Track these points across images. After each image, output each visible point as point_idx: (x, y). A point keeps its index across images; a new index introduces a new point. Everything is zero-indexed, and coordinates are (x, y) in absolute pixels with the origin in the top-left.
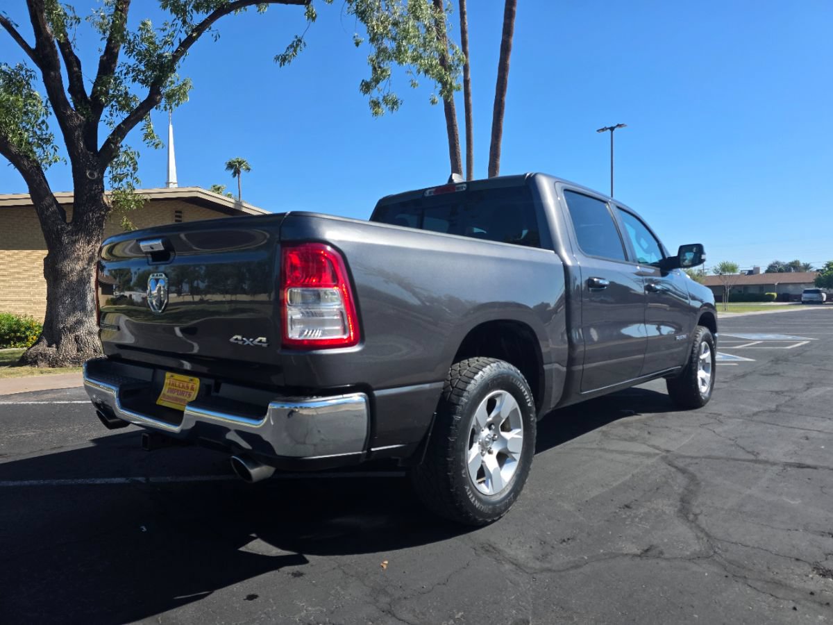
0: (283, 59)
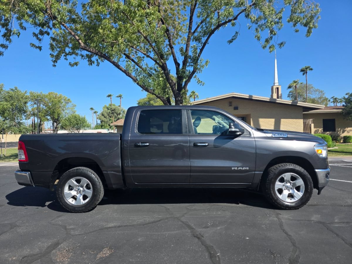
0: (230, 42)
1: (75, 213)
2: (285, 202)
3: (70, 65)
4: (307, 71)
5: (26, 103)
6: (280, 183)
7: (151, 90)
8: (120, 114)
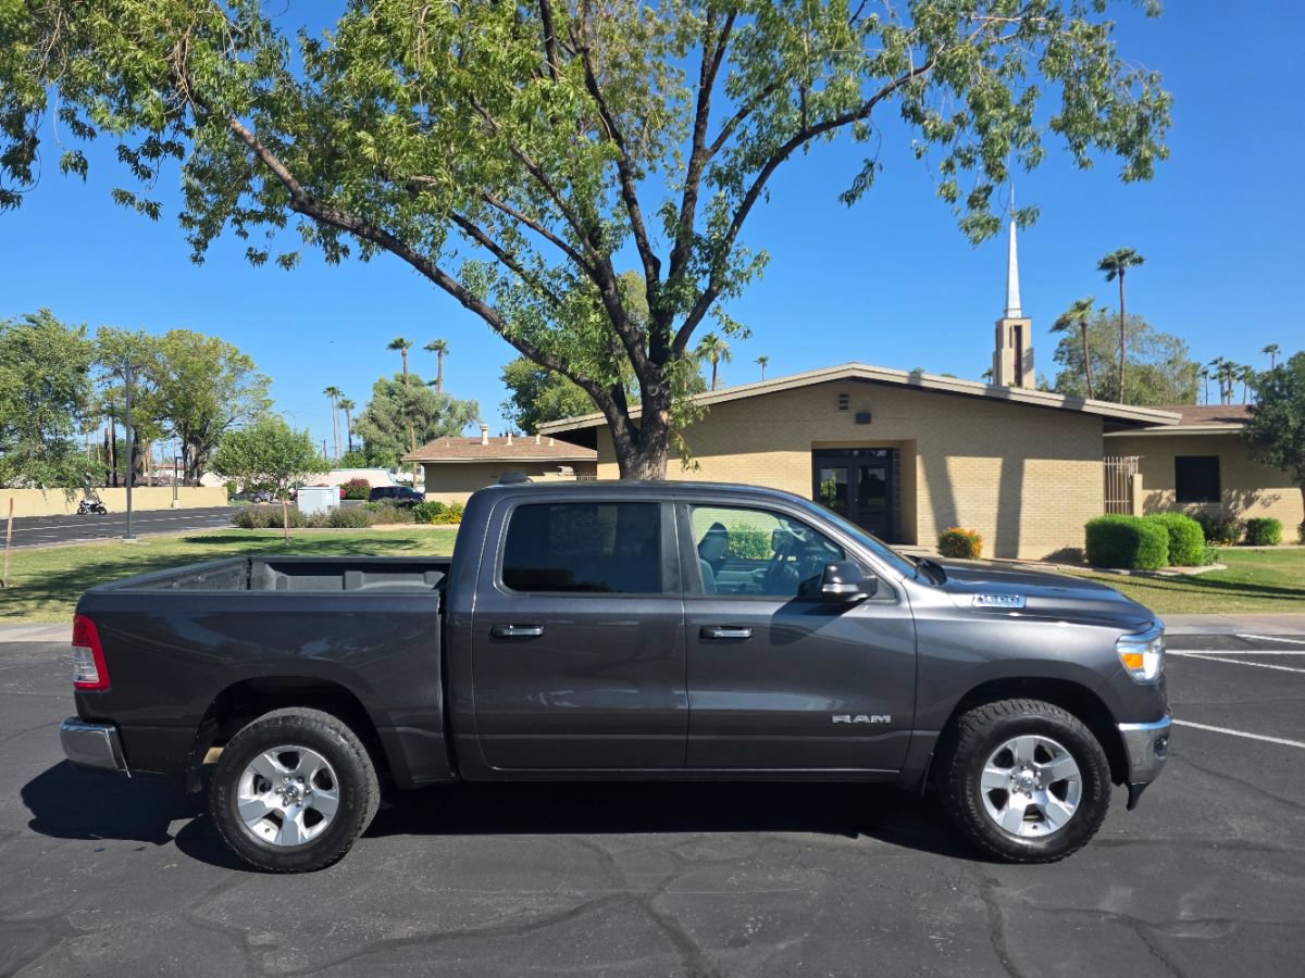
0: (849, 198)
1: (278, 873)
2: (1016, 836)
3: (251, 259)
4: (1125, 268)
5: (81, 370)
6: (998, 771)
7: (556, 357)
8: (437, 416)
